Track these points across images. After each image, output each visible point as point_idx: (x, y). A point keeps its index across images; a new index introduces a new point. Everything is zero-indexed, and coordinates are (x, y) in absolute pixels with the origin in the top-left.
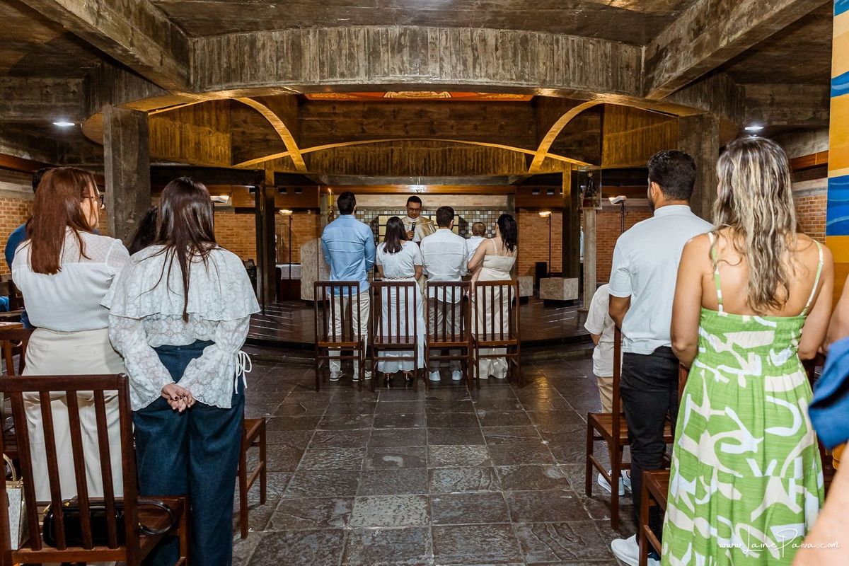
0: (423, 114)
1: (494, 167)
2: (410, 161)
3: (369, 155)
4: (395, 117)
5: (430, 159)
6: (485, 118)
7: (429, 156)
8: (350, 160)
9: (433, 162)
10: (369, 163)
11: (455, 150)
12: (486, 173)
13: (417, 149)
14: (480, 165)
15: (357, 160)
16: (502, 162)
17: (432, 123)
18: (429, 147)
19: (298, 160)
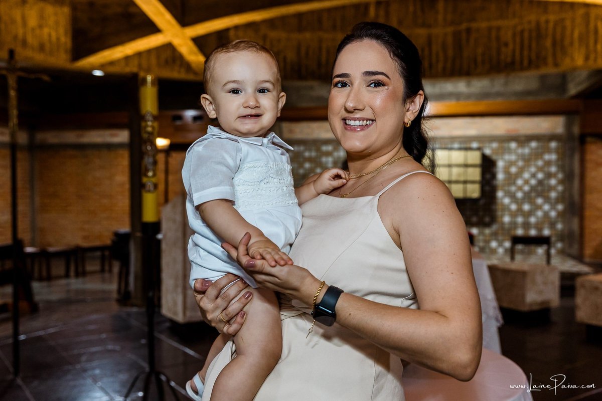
1: (554, 55)
11: (478, 29)
12: (537, 67)
14: (526, 53)
16: (572, 44)
19: (191, 52)
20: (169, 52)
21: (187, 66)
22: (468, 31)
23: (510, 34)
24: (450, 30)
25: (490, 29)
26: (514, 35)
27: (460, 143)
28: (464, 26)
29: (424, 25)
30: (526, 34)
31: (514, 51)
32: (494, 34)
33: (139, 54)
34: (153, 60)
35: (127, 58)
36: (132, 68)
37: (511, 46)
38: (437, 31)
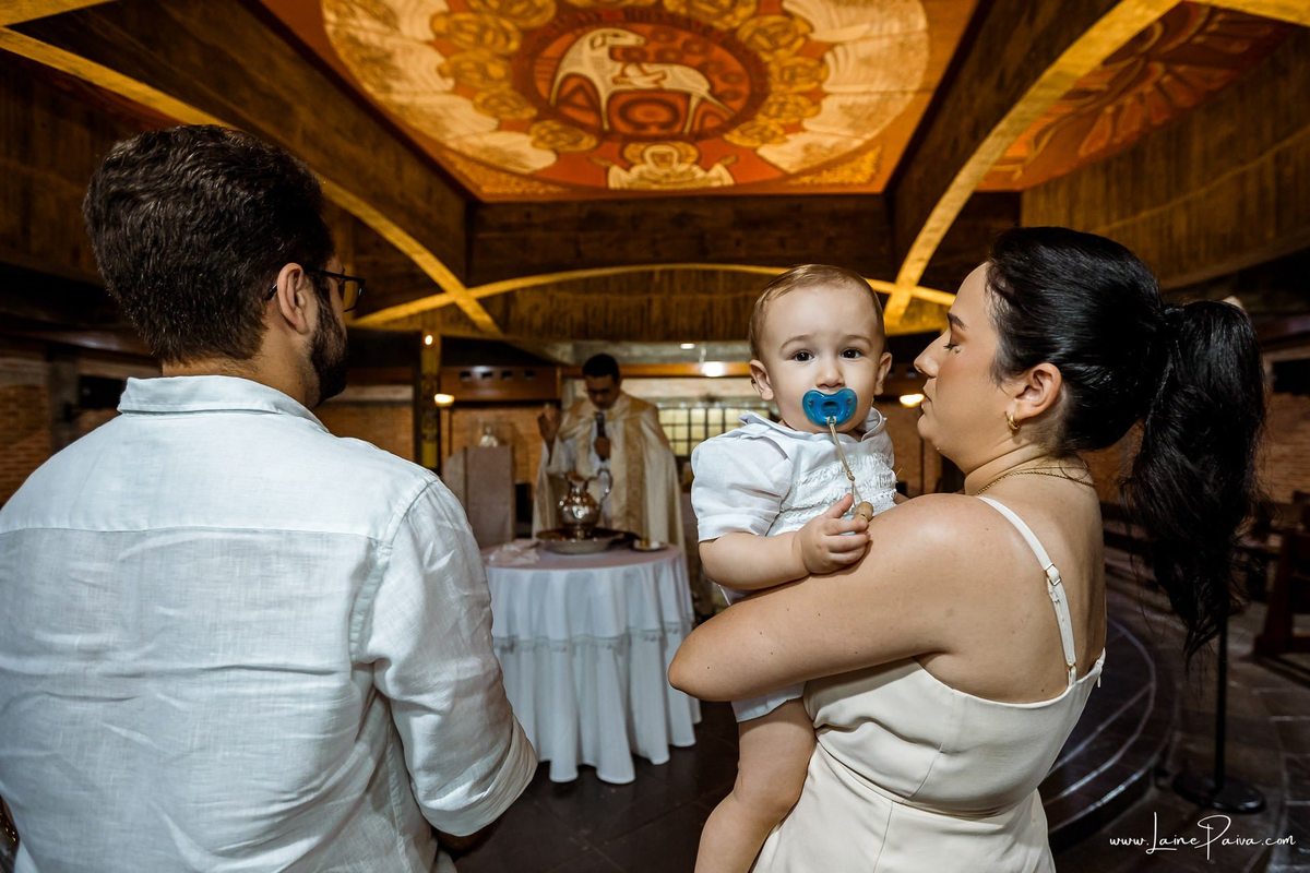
0: (685, 220)
17: (701, 237)
18: (710, 293)
19: (477, 312)
20: (454, 312)
21: (472, 324)
24: (729, 297)
27: (751, 402)
28: (741, 294)
33: (423, 313)
34: (438, 318)
35: (411, 317)
36: (416, 326)
38: (716, 297)
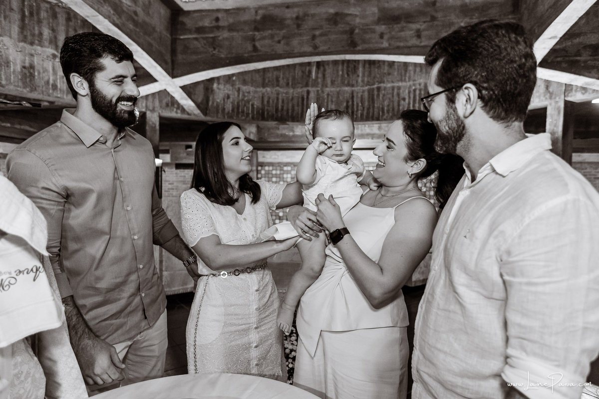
0: (338, 19)
2: (330, 103)
3: (280, 97)
4: (298, 26)
5: (353, 101)
6: (433, 18)
7: (353, 97)
8: (257, 103)
9: (357, 104)
10: (280, 107)
11: (385, 89)
13: (338, 89)
15: (265, 103)
17: (352, 32)
18: (353, 86)
22: (379, 89)
23: (407, 91)
24: (366, 88)
25: (393, 88)
26: (409, 92)
28: (375, 86)
29: (348, 85)
30: (418, 92)
31: (409, 104)
32: (396, 91)
37: (407, 101)
